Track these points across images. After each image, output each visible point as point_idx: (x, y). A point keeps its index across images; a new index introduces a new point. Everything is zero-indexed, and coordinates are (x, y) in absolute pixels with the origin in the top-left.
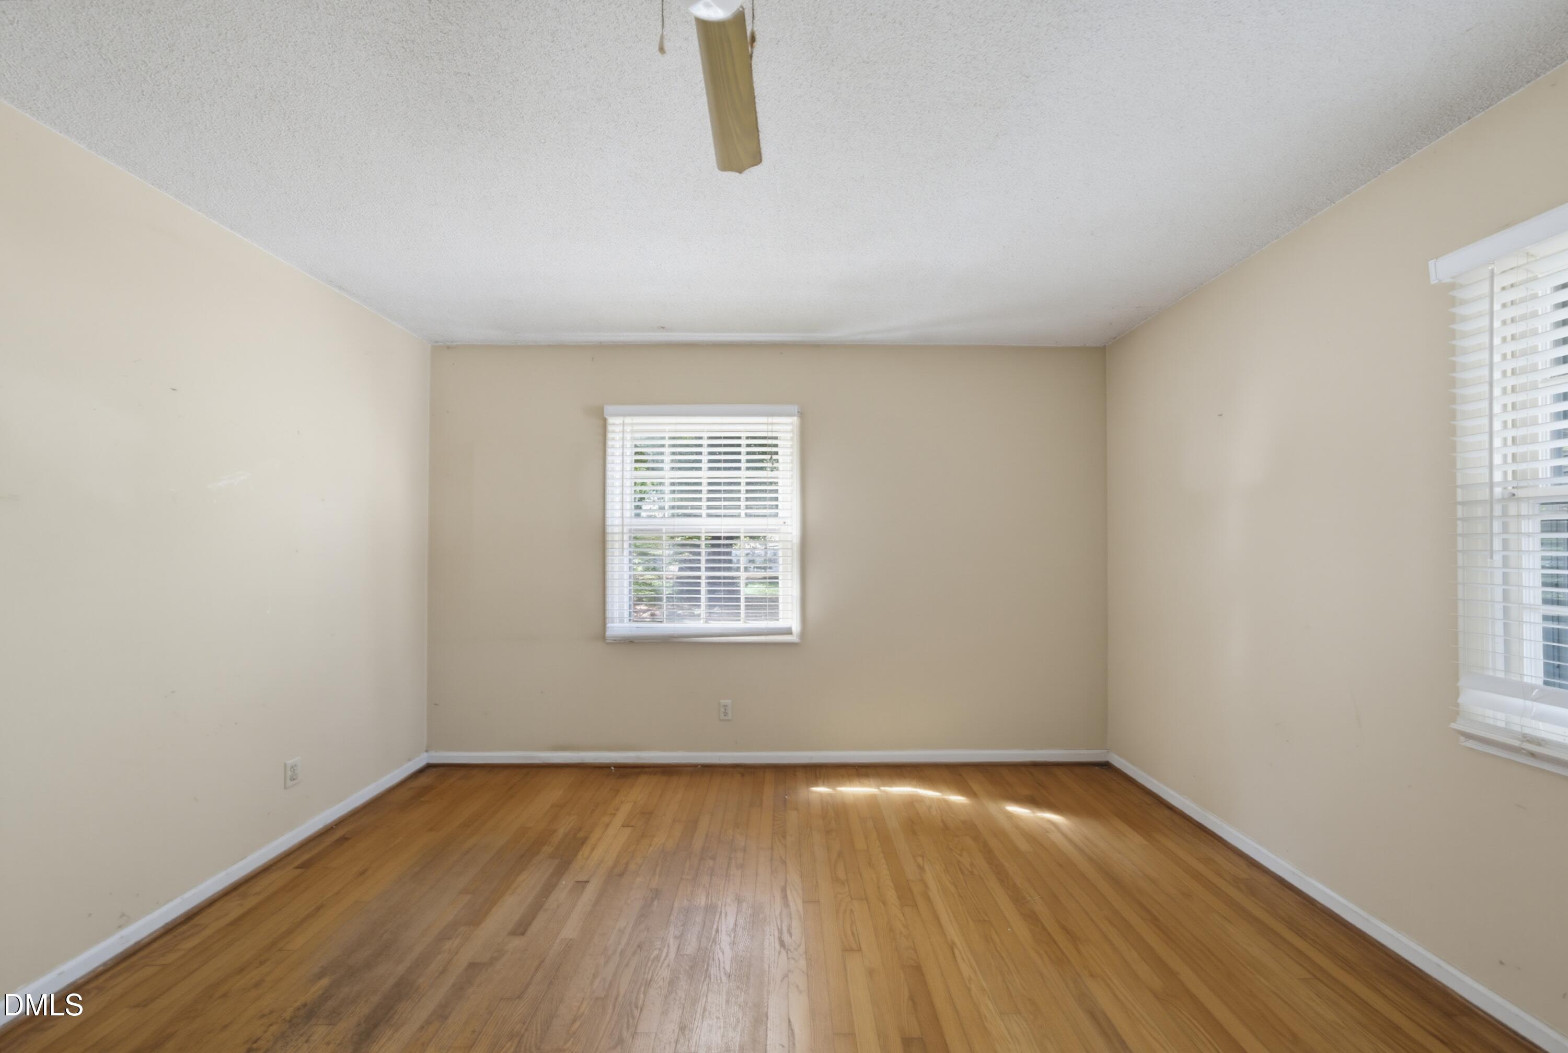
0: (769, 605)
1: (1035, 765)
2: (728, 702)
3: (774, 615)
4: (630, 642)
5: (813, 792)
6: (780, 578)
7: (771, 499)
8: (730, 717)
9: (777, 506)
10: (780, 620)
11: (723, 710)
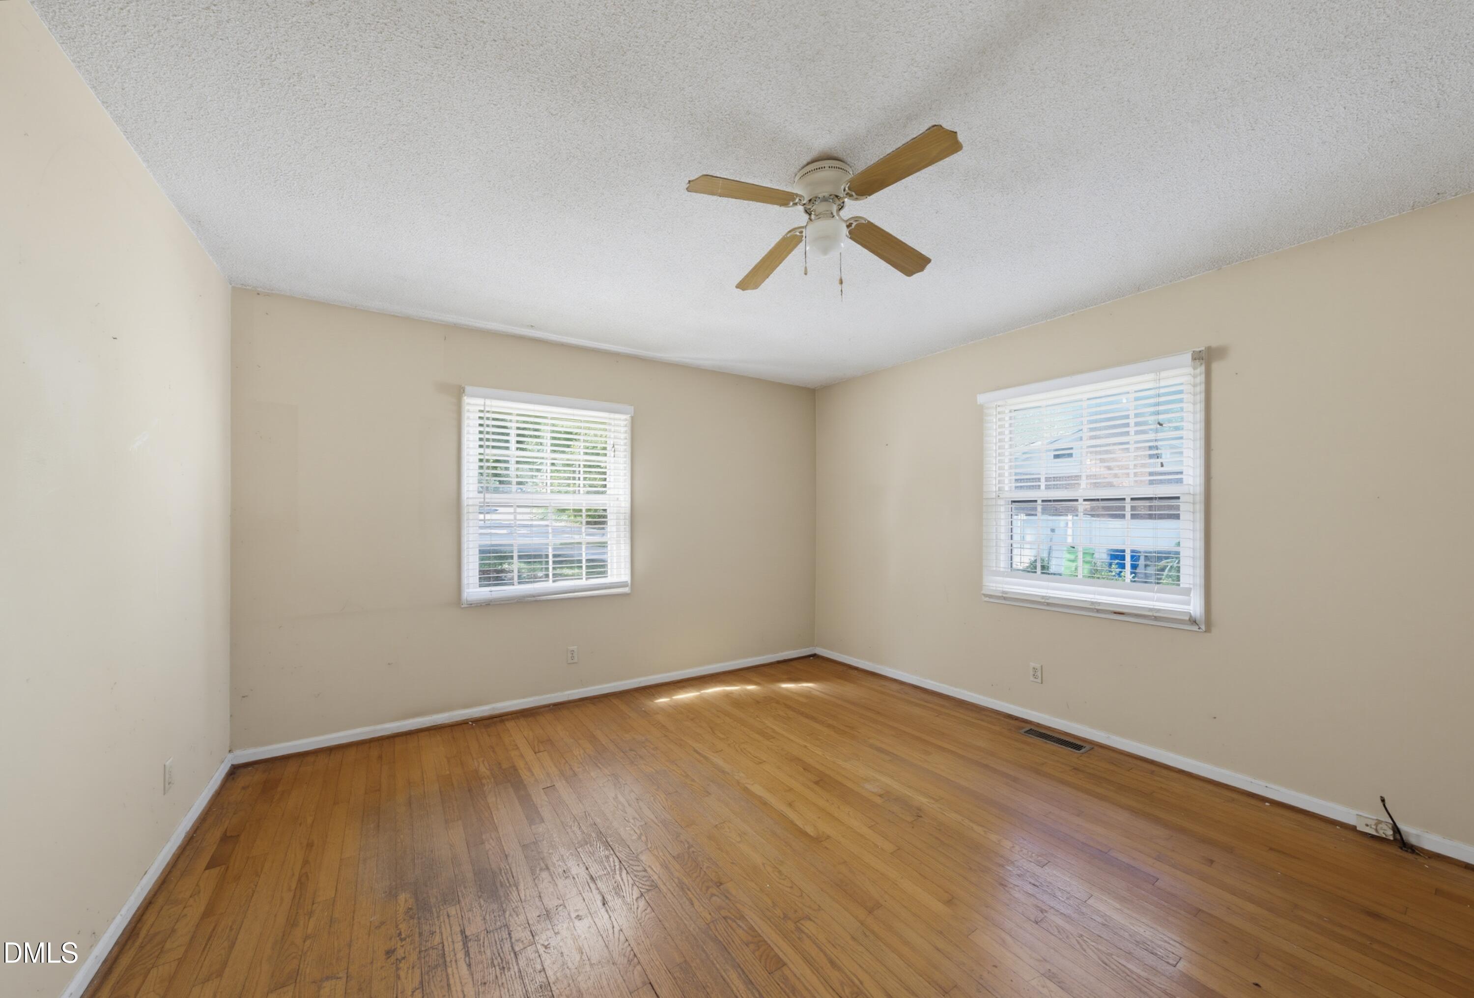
0: (597, 567)
1: (779, 662)
2: (574, 648)
3: (604, 574)
4: (487, 605)
5: (656, 703)
6: (609, 543)
7: (601, 479)
8: (576, 660)
9: (606, 485)
10: (609, 577)
11: (570, 655)
